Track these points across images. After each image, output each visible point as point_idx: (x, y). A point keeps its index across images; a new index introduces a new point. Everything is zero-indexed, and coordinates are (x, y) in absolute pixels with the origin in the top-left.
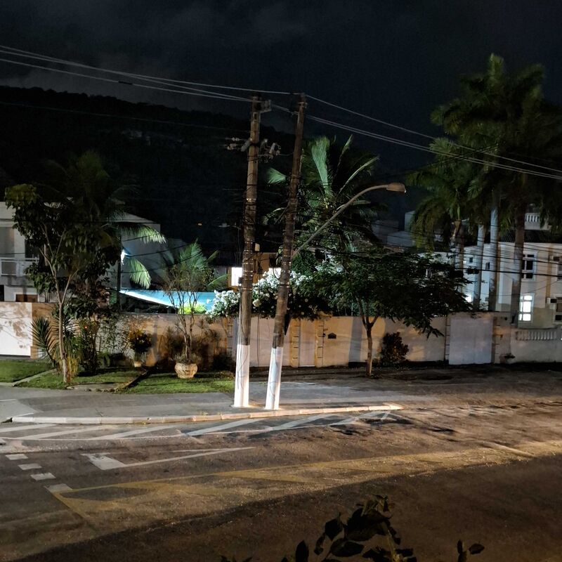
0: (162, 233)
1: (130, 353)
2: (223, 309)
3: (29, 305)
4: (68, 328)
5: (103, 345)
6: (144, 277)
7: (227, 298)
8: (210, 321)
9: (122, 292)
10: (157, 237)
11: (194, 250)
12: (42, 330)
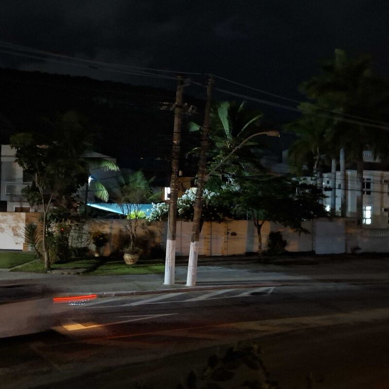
0: (118, 164)
1: (93, 247)
2: (158, 215)
3: (23, 215)
4: (50, 230)
5: (74, 241)
6: (104, 194)
7: (160, 208)
8: (149, 224)
9: (89, 205)
10: (113, 168)
11: (139, 175)
12: (31, 232)
